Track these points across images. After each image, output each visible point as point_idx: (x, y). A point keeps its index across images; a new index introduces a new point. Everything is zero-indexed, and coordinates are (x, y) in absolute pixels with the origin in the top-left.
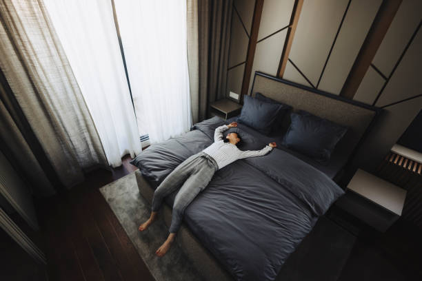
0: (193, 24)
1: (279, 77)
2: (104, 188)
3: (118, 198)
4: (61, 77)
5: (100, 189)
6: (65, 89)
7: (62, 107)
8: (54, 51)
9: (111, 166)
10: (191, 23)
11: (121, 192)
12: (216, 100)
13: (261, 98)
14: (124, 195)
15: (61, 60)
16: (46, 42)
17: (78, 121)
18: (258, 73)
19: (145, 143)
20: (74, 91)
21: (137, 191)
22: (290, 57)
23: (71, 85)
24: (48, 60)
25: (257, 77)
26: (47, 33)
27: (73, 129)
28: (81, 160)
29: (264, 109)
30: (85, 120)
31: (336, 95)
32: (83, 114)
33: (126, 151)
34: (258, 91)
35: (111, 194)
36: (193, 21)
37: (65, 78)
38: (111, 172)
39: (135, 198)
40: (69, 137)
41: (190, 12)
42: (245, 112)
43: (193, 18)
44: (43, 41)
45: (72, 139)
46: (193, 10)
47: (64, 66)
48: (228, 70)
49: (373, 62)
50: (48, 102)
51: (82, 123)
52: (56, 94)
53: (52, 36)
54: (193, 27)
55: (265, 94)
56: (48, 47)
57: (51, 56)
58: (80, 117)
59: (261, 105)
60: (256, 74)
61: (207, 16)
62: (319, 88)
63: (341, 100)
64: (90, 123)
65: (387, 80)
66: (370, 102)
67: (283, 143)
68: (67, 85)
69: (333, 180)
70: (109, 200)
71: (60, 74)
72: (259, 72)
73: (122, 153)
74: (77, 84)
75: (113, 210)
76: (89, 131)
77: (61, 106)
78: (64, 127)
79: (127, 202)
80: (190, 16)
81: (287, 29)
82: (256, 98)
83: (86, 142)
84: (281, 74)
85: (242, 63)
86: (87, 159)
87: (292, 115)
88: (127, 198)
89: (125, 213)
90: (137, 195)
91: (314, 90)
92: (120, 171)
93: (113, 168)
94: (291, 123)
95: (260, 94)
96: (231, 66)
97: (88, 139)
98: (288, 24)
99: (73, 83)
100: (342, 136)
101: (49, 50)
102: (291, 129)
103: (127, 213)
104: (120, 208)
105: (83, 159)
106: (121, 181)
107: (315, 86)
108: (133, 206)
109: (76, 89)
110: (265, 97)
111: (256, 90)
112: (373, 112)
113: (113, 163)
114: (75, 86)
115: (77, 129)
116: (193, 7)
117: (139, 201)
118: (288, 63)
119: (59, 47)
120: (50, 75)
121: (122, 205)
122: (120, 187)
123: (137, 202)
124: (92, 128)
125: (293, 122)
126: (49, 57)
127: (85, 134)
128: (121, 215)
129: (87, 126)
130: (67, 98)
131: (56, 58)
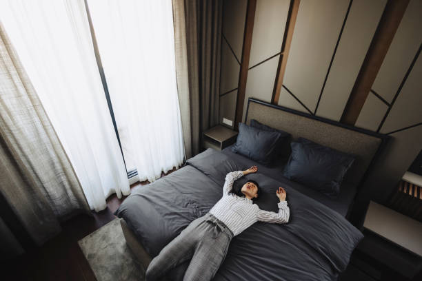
0: (181, 54)
1: (274, 104)
2: (84, 240)
3: (101, 253)
4: (31, 118)
5: (79, 242)
6: (37, 130)
7: (33, 151)
8: (22, 91)
9: (94, 211)
10: (179, 54)
11: (104, 244)
12: (209, 128)
13: (257, 126)
14: (109, 248)
15: (31, 100)
16: (13, 81)
17: (53, 164)
18: (252, 100)
19: (134, 180)
20: (47, 133)
21: (123, 241)
22: (284, 83)
23: (44, 126)
24: (14, 101)
25: (251, 103)
26: (13, 72)
27: (47, 173)
28: (58, 208)
29: (261, 138)
30: (62, 164)
31: (337, 122)
32: (59, 157)
33: (112, 190)
34: (253, 118)
35: (92, 248)
36: (181, 51)
37: (36, 119)
38: (94, 218)
39: (121, 250)
40: (41, 183)
41: (178, 42)
42: (241, 141)
43: (181, 48)
44: (9, 81)
45: (46, 185)
46: (181, 40)
47: (34, 106)
48: (220, 96)
49: (372, 88)
50: (15, 146)
51: (58, 167)
52: (25, 138)
53: (19, 74)
54: (181, 57)
55: (260, 121)
56: (15, 86)
57: (19, 96)
58: (56, 160)
59: (258, 134)
60: (249, 101)
61: (196, 46)
62: (317, 114)
63: (342, 127)
64: (67, 165)
65: (390, 106)
66: (375, 129)
67: (285, 175)
68: (40, 126)
69: (346, 218)
70: (90, 256)
71: (29, 114)
72: (252, 98)
73: (106, 194)
74: (51, 125)
75: (94, 270)
76: (66, 174)
77: (31, 150)
78: (35, 173)
79: (111, 258)
80: (178, 46)
81: (279, 56)
82: (251, 126)
83: (64, 186)
84: (276, 99)
85: (235, 90)
86: (64, 205)
87: (292, 144)
88: (111, 251)
89: (108, 274)
90: (124, 247)
91: (312, 116)
92: (104, 216)
93: (96, 213)
94: (291, 151)
95: (255, 121)
96: (223, 93)
97: (66, 184)
98: (280, 52)
99: (47, 124)
100: (350, 166)
101: (17, 90)
102: (292, 159)
103: (111, 273)
104: (102, 267)
105: (59, 205)
106: (104, 229)
107: (313, 112)
108: (118, 262)
109: (50, 131)
110: (260, 124)
111: (251, 117)
112: (379, 140)
113: (95, 207)
114: (49, 128)
115: (51, 173)
116: (181, 37)
117: (125, 254)
118: (283, 90)
119: (29, 86)
120: (18, 116)
121: (105, 262)
122: (104, 238)
123: (123, 257)
124: (70, 171)
125: (294, 151)
126: (16, 97)
127: (62, 178)
128: (103, 277)
129: (64, 169)
130: (40, 141)
131: (25, 97)
